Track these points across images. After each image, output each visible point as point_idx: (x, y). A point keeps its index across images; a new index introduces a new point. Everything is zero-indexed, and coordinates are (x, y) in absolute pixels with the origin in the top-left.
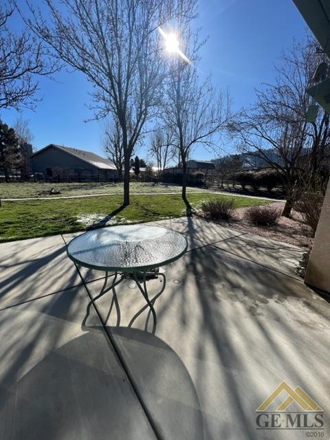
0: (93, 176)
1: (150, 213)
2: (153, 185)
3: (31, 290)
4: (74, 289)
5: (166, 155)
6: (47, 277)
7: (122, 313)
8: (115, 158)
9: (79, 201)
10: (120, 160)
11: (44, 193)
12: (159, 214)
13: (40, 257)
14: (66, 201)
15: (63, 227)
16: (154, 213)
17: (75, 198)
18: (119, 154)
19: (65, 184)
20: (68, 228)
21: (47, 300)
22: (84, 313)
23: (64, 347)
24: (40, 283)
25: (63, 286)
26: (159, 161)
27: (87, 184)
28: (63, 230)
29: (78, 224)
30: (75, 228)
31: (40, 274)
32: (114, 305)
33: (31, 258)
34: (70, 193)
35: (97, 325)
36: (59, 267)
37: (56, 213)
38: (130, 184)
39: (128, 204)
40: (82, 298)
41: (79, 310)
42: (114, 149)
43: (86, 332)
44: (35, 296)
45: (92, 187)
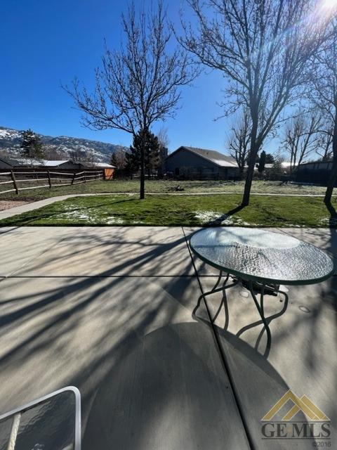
0: (214, 175)
1: (273, 218)
2: (280, 185)
3: (157, 268)
4: (188, 278)
5: (305, 146)
6: (169, 261)
7: (231, 318)
8: (238, 154)
9: (198, 198)
10: (244, 156)
11: (172, 189)
12: (285, 220)
13: (165, 242)
14: (188, 198)
15: (184, 220)
16: (278, 218)
17: (195, 195)
18: (243, 150)
19: (188, 182)
20: (188, 222)
21: (168, 280)
22: (195, 303)
23: (177, 325)
24: (164, 264)
25: (180, 272)
26: (294, 154)
27: (207, 182)
28: (184, 223)
29: (196, 219)
30: (194, 222)
31: (165, 257)
32: (223, 307)
33: (160, 242)
34: (192, 190)
35: (206, 319)
36: (178, 255)
37: (180, 207)
38: (253, 182)
39: (247, 205)
40: (194, 289)
41: (191, 298)
42: (238, 145)
43: (195, 321)
44: (160, 273)
45: (211, 185)
